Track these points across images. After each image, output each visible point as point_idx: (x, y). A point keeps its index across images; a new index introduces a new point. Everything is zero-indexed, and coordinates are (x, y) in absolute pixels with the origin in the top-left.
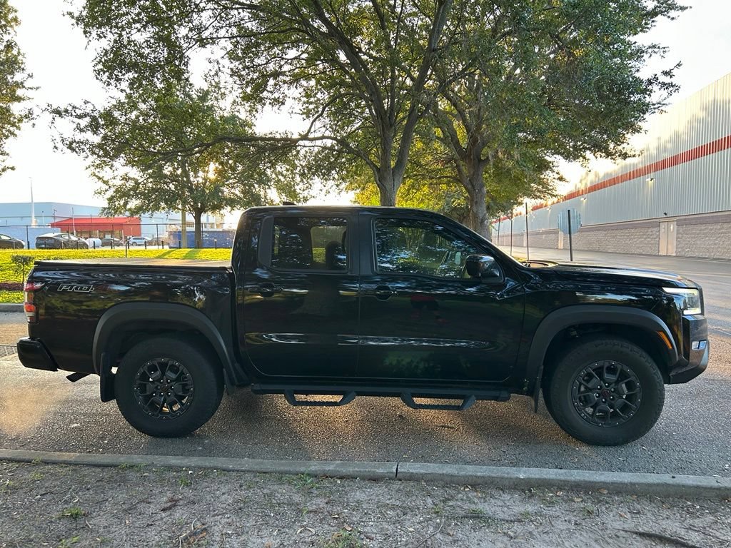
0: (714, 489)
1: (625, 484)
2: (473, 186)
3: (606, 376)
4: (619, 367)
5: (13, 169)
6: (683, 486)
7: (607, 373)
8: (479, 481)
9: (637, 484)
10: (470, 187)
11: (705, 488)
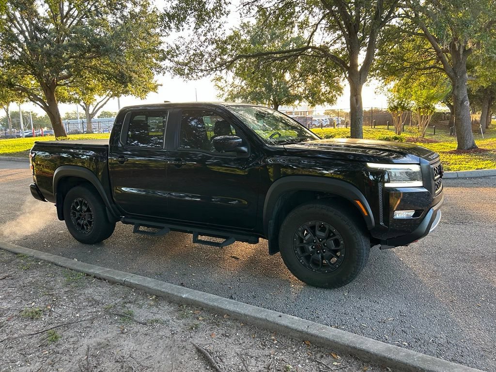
0: (298, 331)
1: (240, 314)
2: (455, 73)
3: (318, 233)
4: (327, 226)
5: (161, 85)
6: (277, 324)
7: (319, 231)
8: (162, 295)
9: (249, 316)
10: (452, 74)
11: (292, 329)
